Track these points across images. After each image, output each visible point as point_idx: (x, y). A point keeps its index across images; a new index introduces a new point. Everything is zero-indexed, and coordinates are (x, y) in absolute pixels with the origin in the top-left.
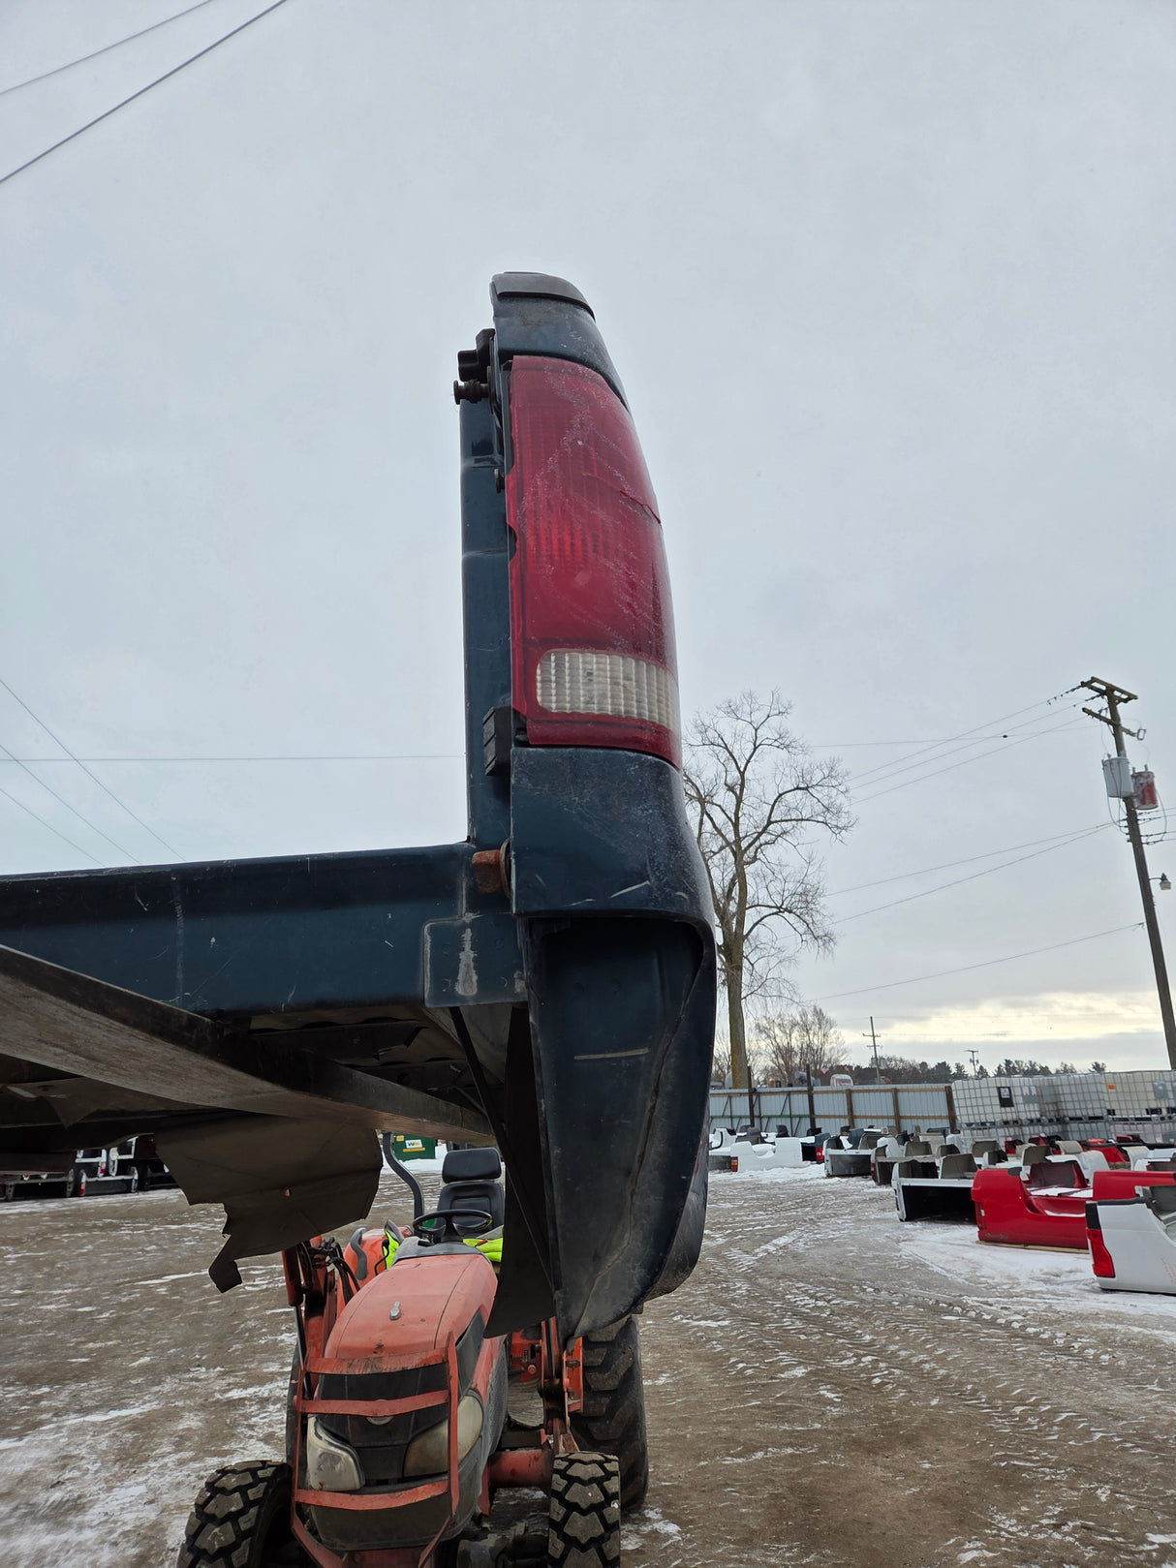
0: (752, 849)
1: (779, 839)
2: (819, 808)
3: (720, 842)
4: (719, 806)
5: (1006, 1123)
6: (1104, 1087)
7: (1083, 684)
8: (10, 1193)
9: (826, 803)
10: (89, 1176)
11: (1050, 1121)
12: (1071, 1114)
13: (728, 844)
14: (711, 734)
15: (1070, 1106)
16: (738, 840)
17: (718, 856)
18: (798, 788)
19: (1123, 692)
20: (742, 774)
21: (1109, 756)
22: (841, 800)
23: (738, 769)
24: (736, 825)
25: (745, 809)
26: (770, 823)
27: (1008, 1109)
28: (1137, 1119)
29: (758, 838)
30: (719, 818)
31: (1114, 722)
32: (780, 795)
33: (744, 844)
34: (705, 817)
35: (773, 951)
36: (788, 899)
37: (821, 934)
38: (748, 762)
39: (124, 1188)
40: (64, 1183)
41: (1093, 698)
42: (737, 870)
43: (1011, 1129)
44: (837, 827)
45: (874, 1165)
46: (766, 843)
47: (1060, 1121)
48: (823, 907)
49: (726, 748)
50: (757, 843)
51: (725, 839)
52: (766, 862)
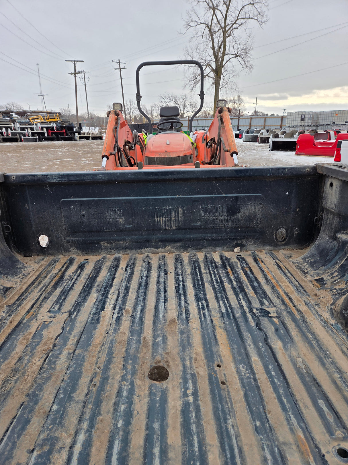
0: (229, 31)
1: (240, 26)
2: (256, 13)
3: (219, 27)
4: (220, 11)
6: (334, 115)
9: (259, 11)
10: (23, 136)
11: (314, 125)
12: (321, 124)
13: (222, 28)
15: (321, 121)
16: (225, 26)
17: (217, 33)
18: (250, 4)
22: (265, 9)
24: (225, 20)
25: (229, 13)
26: (238, 19)
27: (303, 122)
28: (341, 125)
29: (232, 26)
30: (220, 16)
32: (243, 7)
33: (227, 28)
34: (214, 16)
35: (231, 72)
36: (240, 51)
37: (249, 65)
40: (17, 138)
42: (224, 39)
43: (302, 128)
44: (261, 22)
45: (259, 138)
46: (235, 29)
47: (317, 126)
48: (251, 55)
50: (232, 29)
51: (221, 26)
52: (234, 37)
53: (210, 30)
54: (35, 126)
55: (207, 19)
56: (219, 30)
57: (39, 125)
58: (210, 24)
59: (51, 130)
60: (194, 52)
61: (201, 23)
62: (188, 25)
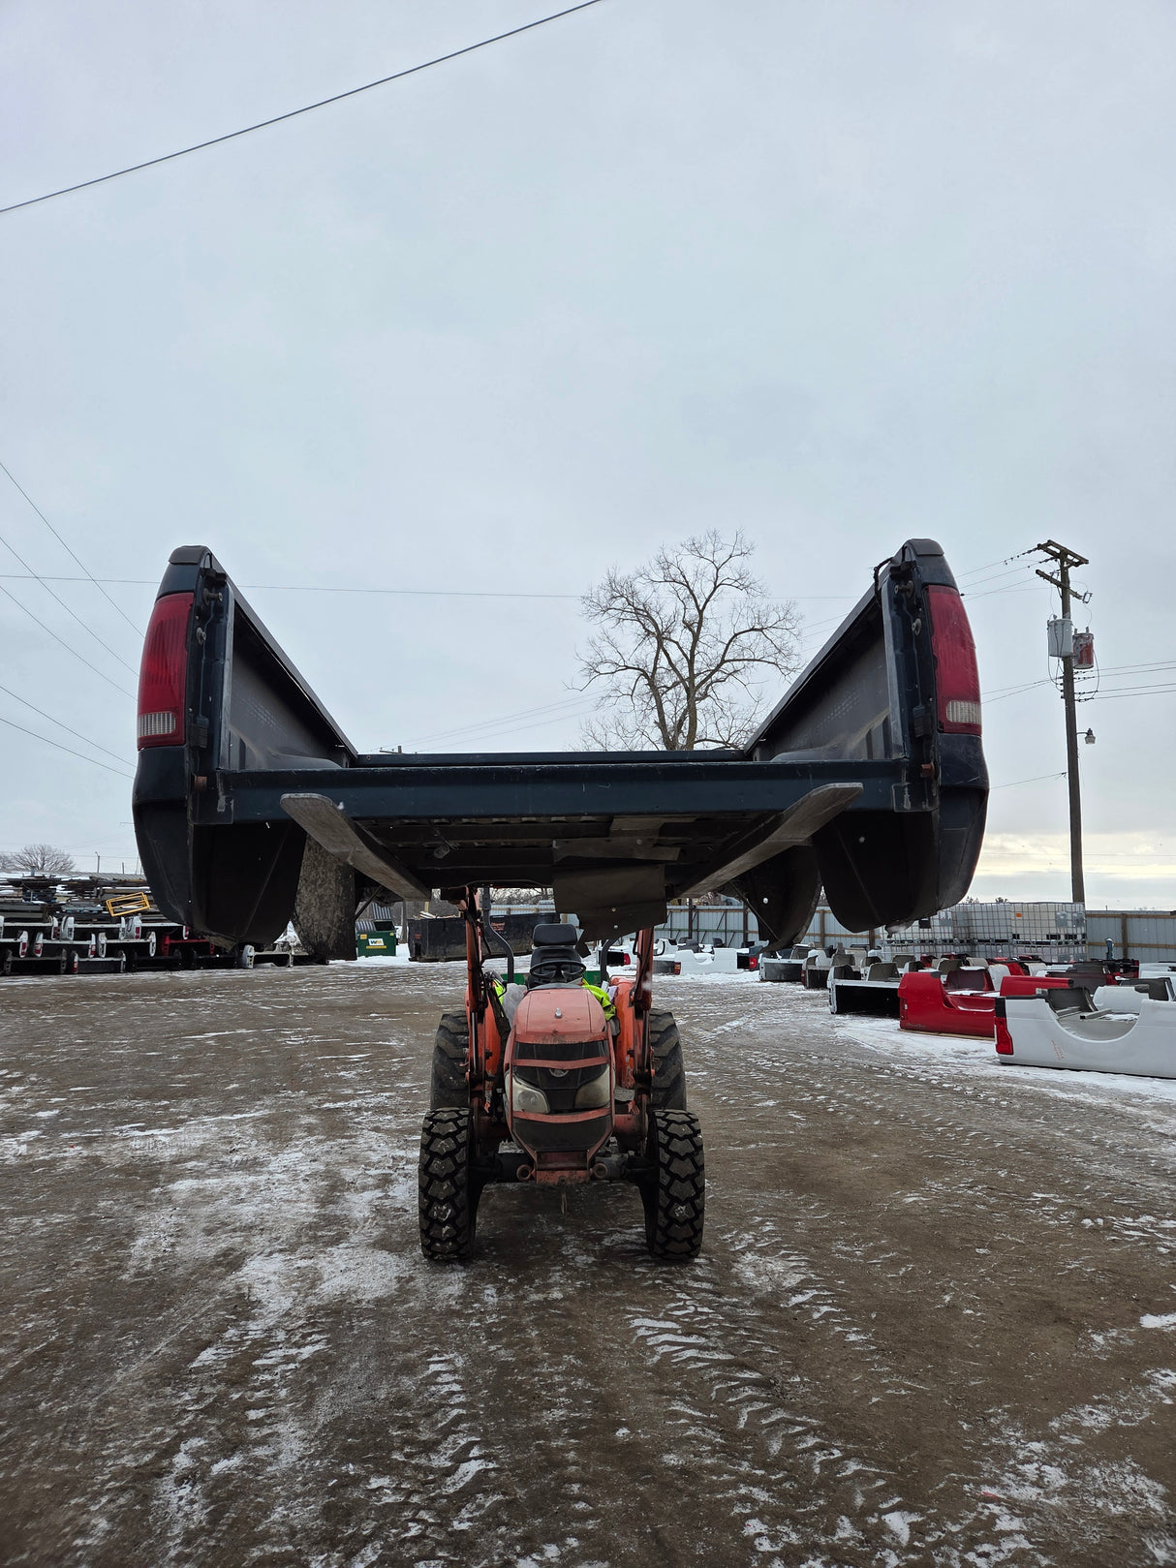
0: (704, 686)
1: (731, 677)
2: (771, 649)
3: (675, 678)
4: (677, 643)
5: (923, 941)
6: (1013, 915)
7: (1040, 547)
8: (8, 969)
9: (778, 644)
10: (80, 956)
11: (962, 942)
12: (981, 936)
13: (683, 680)
14: (673, 570)
15: (980, 930)
16: (692, 676)
17: (671, 692)
18: (753, 629)
19: (1075, 556)
20: (701, 612)
21: (1055, 617)
22: (793, 643)
23: (698, 607)
24: (691, 663)
25: (700, 647)
26: (723, 661)
27: (926, 930)
28: (1038, 943)
29: (710, 676)
30: (675, 654)
31: (1064, 585)
32: (736, 635)
33: (697, 681)
34: (662, 653)
36: (736, 735)
38: (707, 601)
39: (114, 968)
40: (59, 962)
41: (1047, 561)
42: (688, 705)
43: (927, 947)
44: (787, 668)
45: (805, 972)
46: (718, 681)
47: (970, 943)
49: (689, 588)
50: (710, 681)
51: (679, 675)
52: (716, 700)
53: (652, 683)
54: (123, 924)
55: (644, 657)
56: (675, 685)
57: (137, 922)
58: (651, 670)
59: (171, 938)
60: (609, 734)
61: (627, 668)
62: (593, 670)
